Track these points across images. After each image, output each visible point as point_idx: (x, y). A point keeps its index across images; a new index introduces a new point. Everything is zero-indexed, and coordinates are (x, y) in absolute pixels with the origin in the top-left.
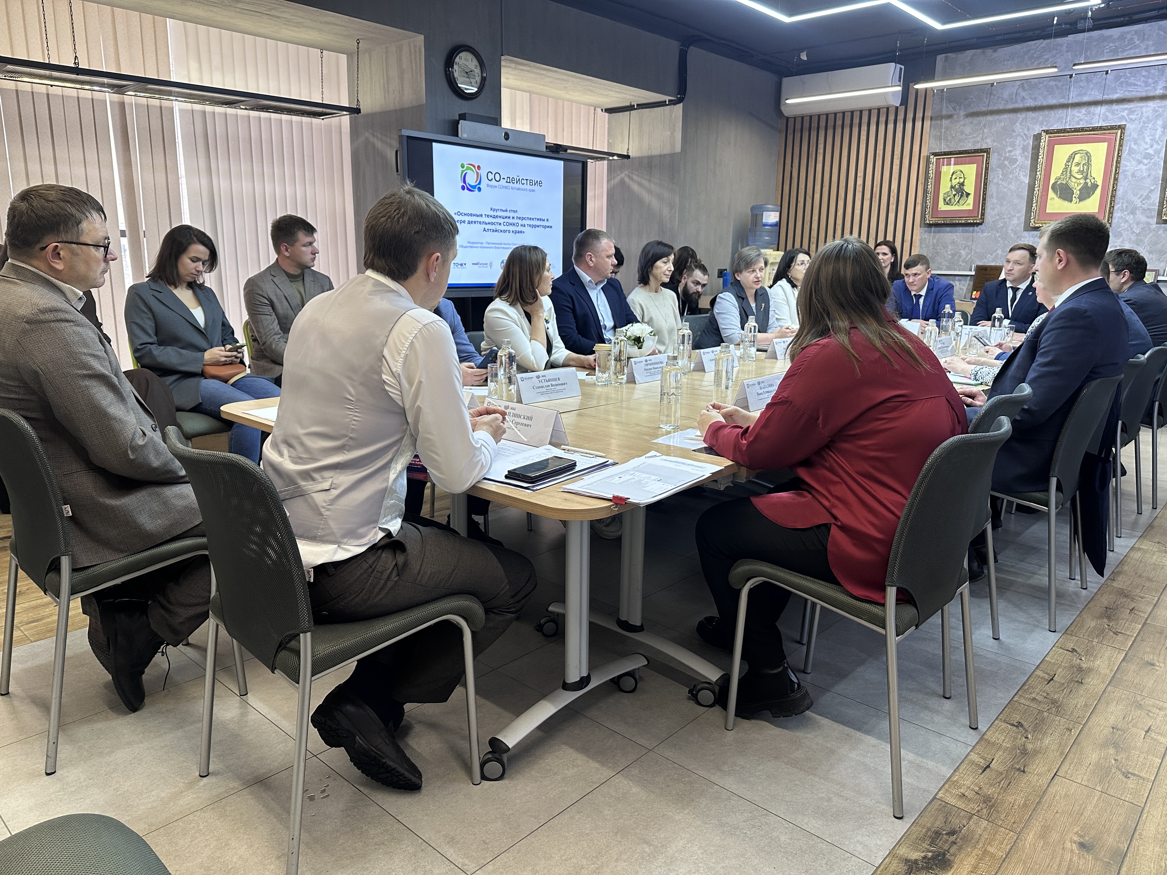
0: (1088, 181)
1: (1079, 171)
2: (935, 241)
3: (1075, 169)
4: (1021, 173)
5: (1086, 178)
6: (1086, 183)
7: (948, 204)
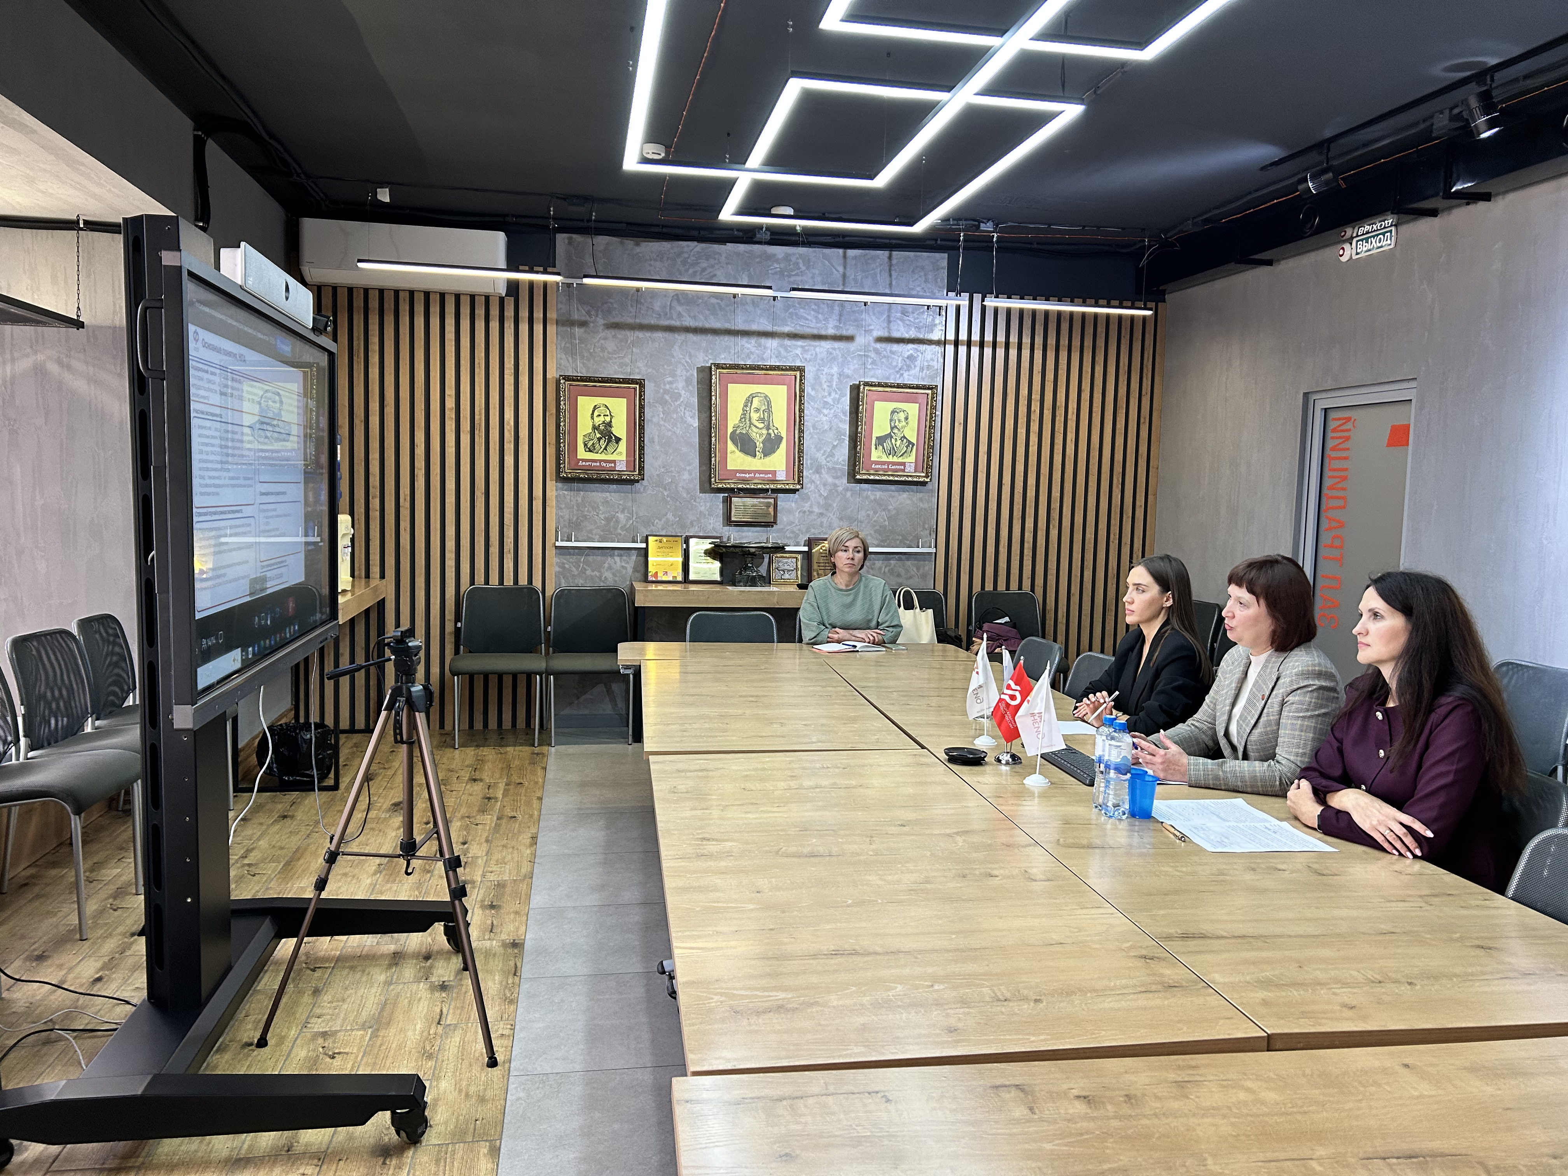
0: (771, 431)
1: (760, 419)
4: (687, 413)
5: (768, 429)
6: (769, 434)
7: (590, 451)
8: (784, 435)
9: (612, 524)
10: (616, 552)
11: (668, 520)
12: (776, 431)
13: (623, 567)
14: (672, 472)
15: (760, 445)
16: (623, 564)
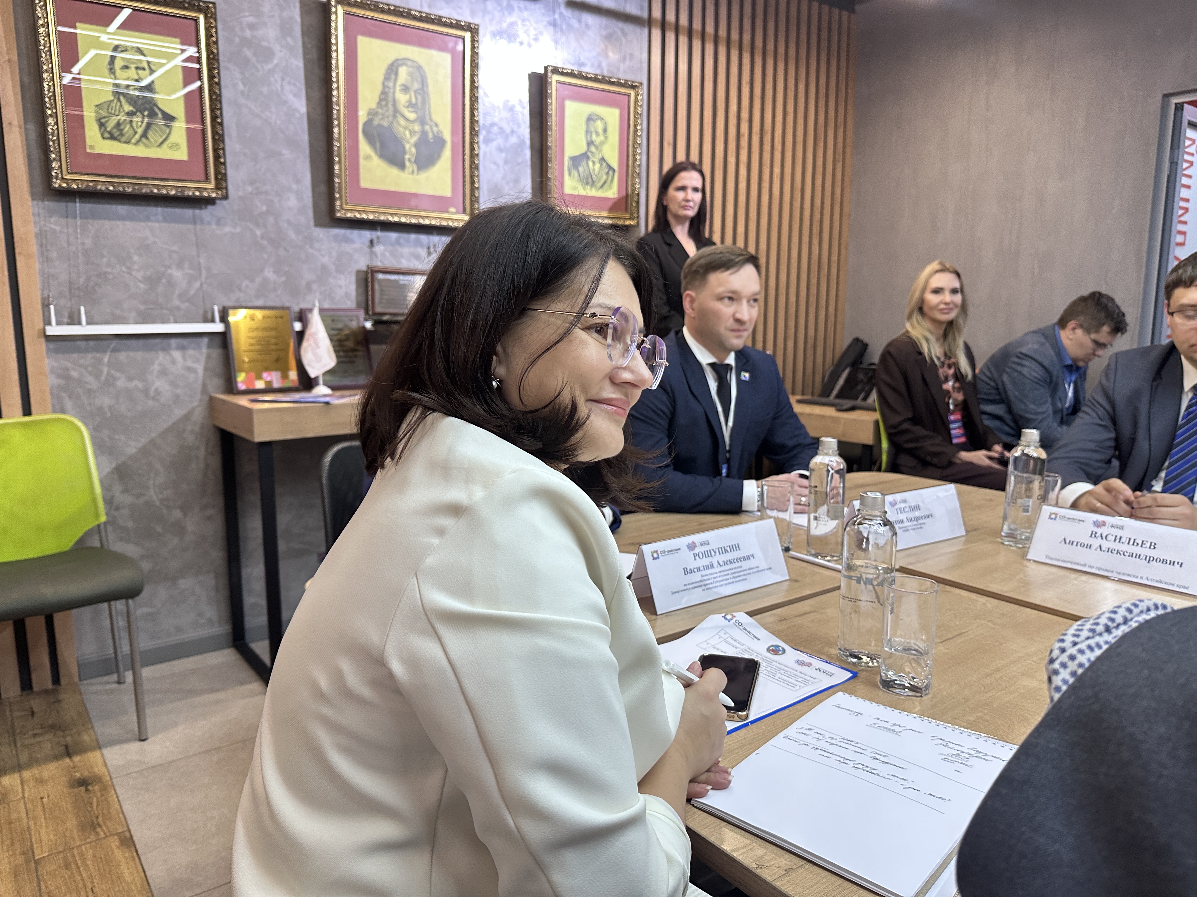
0: (427, 128)
1: (410, 105)
2: (88, 242)
3: (402, 98)
4: (287, 88)
5: (422, 121)
6: (424, 133)
7: (112, 137)
8: (447, 136)
9: (160, 289)
10: (174, 342)
11: (266, 281)
12: (435, 129)
13: (189, 369)
14: (267, 193)
15: (411, 150)
16: (189, 363)
